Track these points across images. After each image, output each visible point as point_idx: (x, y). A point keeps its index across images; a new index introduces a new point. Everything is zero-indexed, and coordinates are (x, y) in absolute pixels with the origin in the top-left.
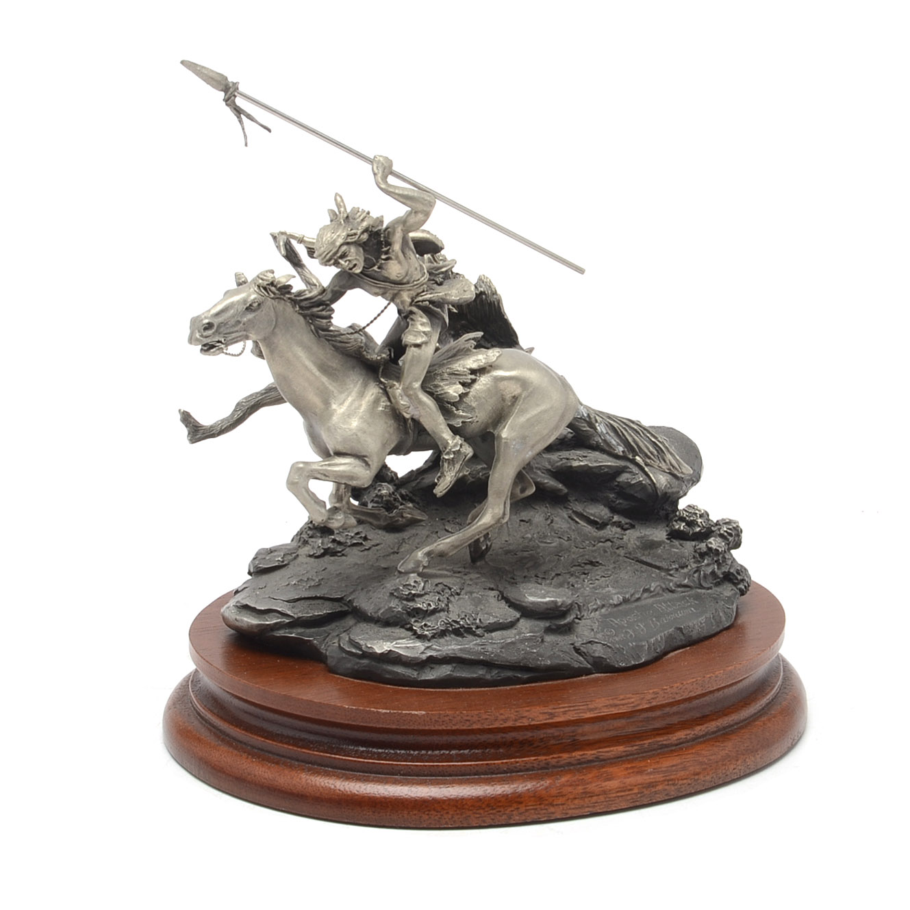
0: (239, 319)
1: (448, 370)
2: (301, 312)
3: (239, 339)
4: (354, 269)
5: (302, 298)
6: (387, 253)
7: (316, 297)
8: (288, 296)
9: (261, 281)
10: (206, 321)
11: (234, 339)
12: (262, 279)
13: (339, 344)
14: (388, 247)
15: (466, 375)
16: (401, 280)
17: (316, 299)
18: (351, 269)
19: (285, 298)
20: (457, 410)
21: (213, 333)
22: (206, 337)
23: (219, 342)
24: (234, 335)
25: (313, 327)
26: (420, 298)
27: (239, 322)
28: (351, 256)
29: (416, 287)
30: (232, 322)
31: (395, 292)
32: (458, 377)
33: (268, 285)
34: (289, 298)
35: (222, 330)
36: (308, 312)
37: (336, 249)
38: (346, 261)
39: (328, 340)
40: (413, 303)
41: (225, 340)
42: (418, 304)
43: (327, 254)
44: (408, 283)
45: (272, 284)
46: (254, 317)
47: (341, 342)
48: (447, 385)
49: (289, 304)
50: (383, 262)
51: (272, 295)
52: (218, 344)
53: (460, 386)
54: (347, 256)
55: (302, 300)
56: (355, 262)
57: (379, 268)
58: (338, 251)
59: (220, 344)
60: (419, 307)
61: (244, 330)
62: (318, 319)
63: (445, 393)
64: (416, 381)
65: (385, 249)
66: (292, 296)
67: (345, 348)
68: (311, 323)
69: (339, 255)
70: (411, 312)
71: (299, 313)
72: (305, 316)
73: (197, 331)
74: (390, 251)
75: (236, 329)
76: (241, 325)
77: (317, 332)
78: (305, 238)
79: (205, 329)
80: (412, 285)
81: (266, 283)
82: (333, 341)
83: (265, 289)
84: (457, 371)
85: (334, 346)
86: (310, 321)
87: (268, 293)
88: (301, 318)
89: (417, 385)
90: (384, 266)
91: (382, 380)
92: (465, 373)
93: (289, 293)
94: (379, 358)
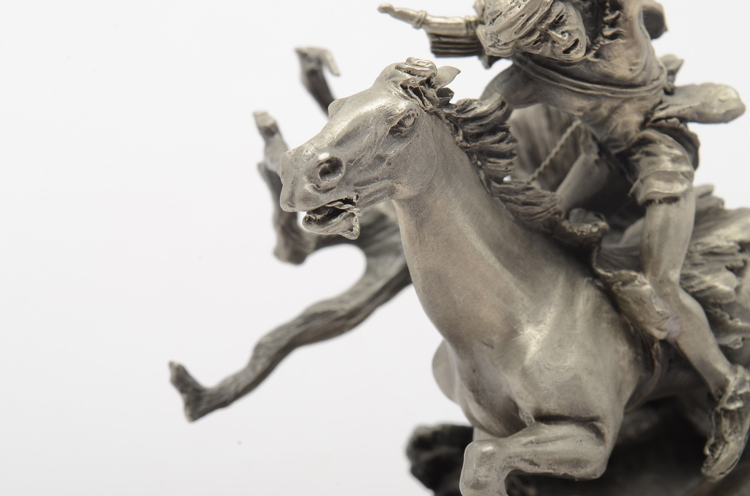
0: (380, 152)
1: (699, 248)
2: (464, 144)
3: (379, 195)
4: (572, 52)
5: (470, 115)
6: (613, 24)
7: (491, 113)
8: (447, 111)
9: (408, 76)
10: (324, 156)
11: (370, 195)
12: (409, 72)
13: (521, 209)
14: (617, 12)
15: (732, 254)
16: (633, 79)
17: (492, 117)
18: (567, 51)
19: (443, 116)
20: (731, 318)
21: (339, 184)
22: (327, 190)
23: (347, 201)
24: (371, 188)
25: (483, 175)
26: (662, 114)
27: (380, 159)
28: (571, 24)
29: (654, 92)
30: (368, 158)
31: (615, 103)
32: (720, 258)
33: (422, 83)
34: (448, 116)
35: (351, 175)
36: (475, 145)
37: (546, 9)
38: (563, 33)
39: (505, 201)
40: (648, 124)
41: (357, 197)
42: (659, 123)
43: (528, 20)
44: (643, 84)
45: (428, 82)
46: (407, 148)
47: (525, 204)
48: (706, 273)
49: (447, 128)
50: (607, 42)
51: (430, 106)
52: (346, 207)
53: (730, 275)
54: (563, 24)
55: (467, 121)
56: (576, 36)
57: (597, 55)
58: (548, 14)
59: (350, 206)
60: (660, 129)
61: (389, 178)
62: (492, 160)
63: (710, 288)
64: (674, 267)
65: (610, 17)
66: (453, 111)
67: (530, 215)
68: (480, 167)
69: (550, 21)
70: (645, 142)
71: (463, 148)
72: (470, 154)
73: (305, 179)
74: (620, 19)
75: (375, 174)
76: (384, 165)
77: (489, 184)
78: (429, 18)
79: (325, 173)
80: (651, 87)
81: (419, 80)
82: (511, 201)
83: (416, 91)
84: (718, 247)
85: (513, 212)
86: (479, 163)
87: (423, 101)
88: (465, 157)
89: (675, 275)
90: (605, 53)
91: (601, 271)
92: (730, 251)
93: (447, 104)
94: (595, 230)
